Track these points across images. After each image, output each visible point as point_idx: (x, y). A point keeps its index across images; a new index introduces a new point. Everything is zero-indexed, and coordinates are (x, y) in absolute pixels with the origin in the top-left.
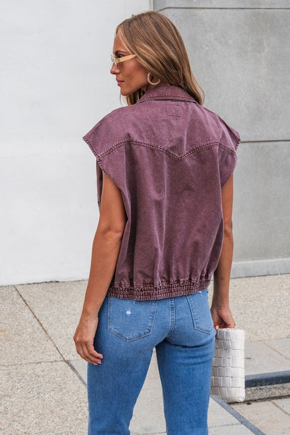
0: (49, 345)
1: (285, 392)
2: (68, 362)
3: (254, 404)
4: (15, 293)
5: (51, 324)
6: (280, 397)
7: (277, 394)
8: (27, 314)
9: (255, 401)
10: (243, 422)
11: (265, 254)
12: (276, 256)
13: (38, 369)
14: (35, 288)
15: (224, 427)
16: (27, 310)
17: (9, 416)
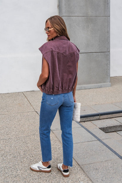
0: (32, 108)
1: (94, 119)
2: (36, 112)
3: (86, 122)
4: (23, 94)
5: (32, 102)
6: (93, 120)
7: (92, 119)
8: (26, 99)
9: (86, 121)
10: (83, 127)
11: (89, 83)
12: (93, 84)
13: (28, 114)
14: (28, 93)
15: (77, 128)
16: (26, 98)
17: (20, 126)
